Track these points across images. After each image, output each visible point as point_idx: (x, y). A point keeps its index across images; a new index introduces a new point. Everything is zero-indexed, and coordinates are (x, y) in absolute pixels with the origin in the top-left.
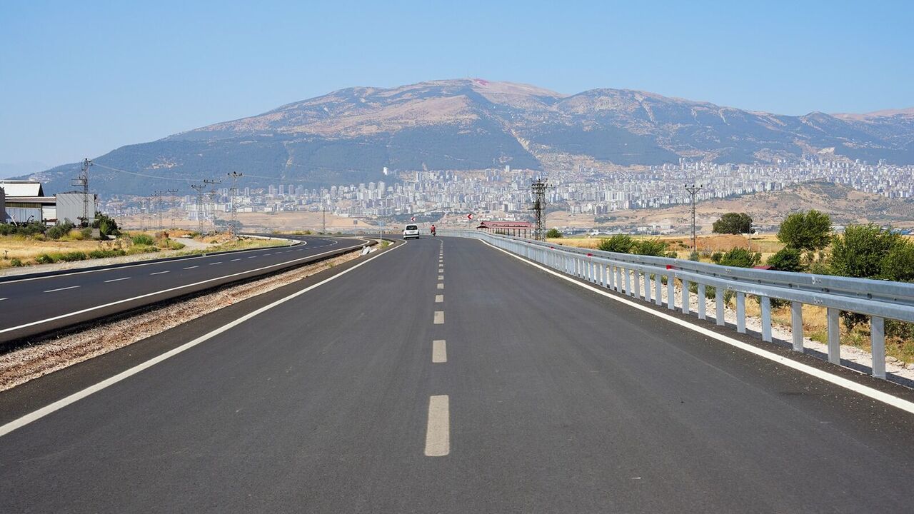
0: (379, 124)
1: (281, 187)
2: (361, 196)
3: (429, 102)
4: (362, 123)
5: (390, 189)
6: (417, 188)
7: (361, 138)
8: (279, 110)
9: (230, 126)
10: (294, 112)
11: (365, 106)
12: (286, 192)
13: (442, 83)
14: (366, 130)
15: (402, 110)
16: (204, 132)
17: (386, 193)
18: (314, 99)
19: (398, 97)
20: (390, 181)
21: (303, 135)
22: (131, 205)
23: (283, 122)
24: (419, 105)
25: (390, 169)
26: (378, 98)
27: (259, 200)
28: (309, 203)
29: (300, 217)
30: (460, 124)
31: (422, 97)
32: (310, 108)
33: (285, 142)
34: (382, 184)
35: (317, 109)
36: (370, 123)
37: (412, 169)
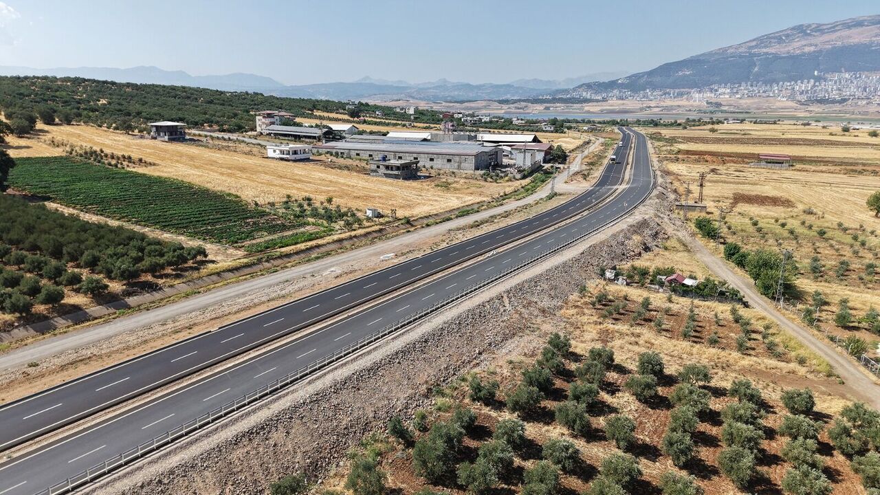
0: (816, 46)
1: (749, 83)
2: (797, 88)
3: (854, 31)
4: (805, 45)
5: (817, 84)
6: (836, 82)
7: (803, 54)
8: (754, 40)
9: (725, 50)
10: (763, 41)
11: (809, 35)
12: (752, 86)
13: (866, 18)
14: (807, 49)
15: (834, 36)
16: (711, 54)
17: (814, 86)
18: (777, 32)
19: (833, 28)
20: (818, 79)
21: (767, 53)
22: (665, 94)
23: (756, 46)
24: (846, 33)
25: (820, 71)
26: (820, 29)
27: (735, 90)
28: (764, 92)
29: (756, 100)
30: (873, 43)
31: (849, 27)
32: (774, 38)
33: (755, 58)
34: (812, 81)
35: (779, 38)
36: (811, 45)
37: (834, 71)
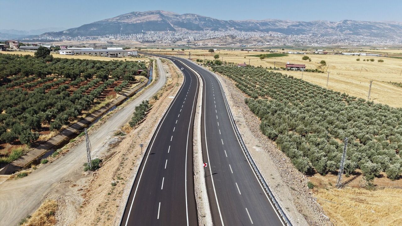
0: (141, 20)
1: (120, 34)
2: (138, 37)
3: (152, 16)
4: (137, 20)
5: (144, 35)
6: (150, 35)
7: (137, 23)
8: (118, 17)
9: (107, 20)
10: (122, 17)
11: (137, 16)
12: (121, 35)
13: (154, 11)
14: (138, 22)
15: (145, 17)
16: (102, 21)
17: (143, 36)
18: (126, 14)
19: (144, 14)
20: (144, 33)
21: (124, 22)
22: (87, 38)
23: (119, 19)
24: (149, 16)
25: (144, 30)
26: (140, 14)
27: (116, 37)
28: (127, 38)
29: (125, 41)
30: (158, 21)
31: (150, 14)
32: (125, 16)
33: (120, 24)
34: (142, 34)
35: (127, 17)
36: (139, 20)
37: (148, 31)
